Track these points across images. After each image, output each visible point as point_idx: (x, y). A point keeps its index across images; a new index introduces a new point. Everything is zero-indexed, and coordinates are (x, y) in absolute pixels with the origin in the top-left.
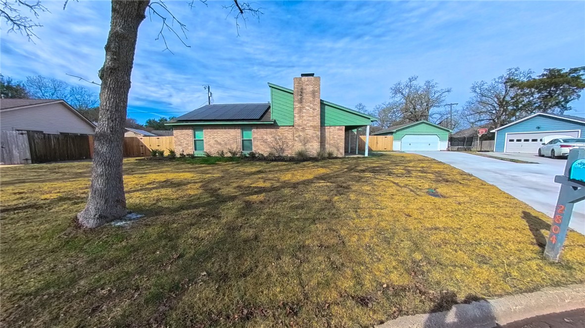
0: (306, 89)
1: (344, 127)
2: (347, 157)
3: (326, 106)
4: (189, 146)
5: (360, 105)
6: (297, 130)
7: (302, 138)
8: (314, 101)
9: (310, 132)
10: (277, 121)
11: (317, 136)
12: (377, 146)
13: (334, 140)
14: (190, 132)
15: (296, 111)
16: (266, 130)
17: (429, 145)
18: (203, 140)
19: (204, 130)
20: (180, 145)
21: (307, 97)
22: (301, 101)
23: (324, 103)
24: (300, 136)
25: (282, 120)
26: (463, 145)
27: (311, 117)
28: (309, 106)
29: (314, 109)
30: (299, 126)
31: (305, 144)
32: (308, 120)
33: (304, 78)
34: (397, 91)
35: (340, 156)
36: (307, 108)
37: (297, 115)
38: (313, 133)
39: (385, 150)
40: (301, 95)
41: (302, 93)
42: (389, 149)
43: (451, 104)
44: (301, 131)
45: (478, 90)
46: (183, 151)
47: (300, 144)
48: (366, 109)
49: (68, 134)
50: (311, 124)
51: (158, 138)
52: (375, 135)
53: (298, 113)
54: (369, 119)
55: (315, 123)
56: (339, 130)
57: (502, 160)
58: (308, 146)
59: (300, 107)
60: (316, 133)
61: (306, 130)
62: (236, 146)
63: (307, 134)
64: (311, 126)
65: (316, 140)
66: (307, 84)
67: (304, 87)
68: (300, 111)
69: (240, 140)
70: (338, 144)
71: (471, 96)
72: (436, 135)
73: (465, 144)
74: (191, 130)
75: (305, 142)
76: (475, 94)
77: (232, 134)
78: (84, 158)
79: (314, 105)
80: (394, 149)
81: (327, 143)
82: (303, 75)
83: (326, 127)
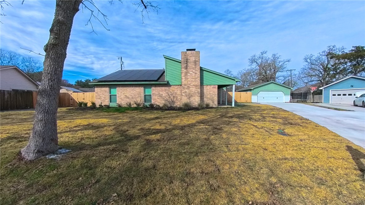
0: (190, 60)
1: (217, 86)
2: (219, 107)
3: (204, 71)
4: (106, 99)
5: (228, 70)
6: (184, 88)
7: (188, 94)
8: (196, 68)
9: (193, 89)
10: (169, 82)
11: (198, 92)
12: (240, 99)
13: (210, 95)
14: (107, 89)
15: (183, 75)
16: (161, 88)
17: (277, 98)
18: (116, 95)
19: (117, 88)
20: (99, 99)
21: (191, 65)
22: (186, 68)
23: (203, 69)
24: (186, 92)
25: (173, 81)
26: (301, 99)
27: (193, 79)
28: (192, 71)
29: (196, 73)
30: (185, 85)
31: (189, 98)
32: (191, 81)
33: (188, 52)
34: (253, 61)
35: (214, 106)
36: (191, 72)
37: (183, 77)
38: (195, 90)
39: (246, 102)
40: (186, 64)
41: (187, 62)
42: (249, 101)
43: (291, 70)
44: (187, 89)
45: (309, 61)
46: (102, 103)
47: (186, 98)
48: (232, 73)
49: (18, 90)
50: (194, 83)
51: (84, 94)
52: (239, 91)
53: (184, 76)
54: (235, 80)
55: (196, 83)
56: (213, 88)
57: (329, 108)
58: (192, 99)
59: (186, 72)
60: (197, 90)
61: (190, 88)
62: (140, 100)
63: (191, 91)
64: (194, 85)
65: (197, 95)
66: (191, 56)
67: (189, 58)
68: (186, 74)
69: (143, 95)
70: (213, 98)
71: (304, 64)
72: (282, 91)
73: (302, 98)
74: (108, 88)
75: (190, 96)
76: (307, 63)
77: (137, 91)
78: (29, 108)
79: (195, 70)
80: (253, 101)
81: (205, 97)
82: (188, 50)
83: (204, 86)
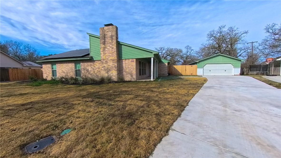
0: (107, 35)
1: (135, 60)
2: (138, 81)
3: (123, 46)
4: (50, 74)
6: (103, 63)
7: (106, 68)
8: (112, 42)
9: (111, 64)
10: (93, 57)
11: (115, 66)
13: (129, 69)
14: (50, 65)
15: (102, 50)
16: (87, 63)
17: (225, 71)
18: (56, 70)
19: (56, 64)
20: (46, 73)
21: (108, 40)
22: (104, 43)
23: (121, 43)
24: (104, 66)
25: (96, 57)
27: (110, 53)
28: (109, 46)
29: (112, 48)
30: (104, 60)
31: (107, 73)
32: (109, 56)
33: (106, 28)
35: (133, 80)
36: (108, 47)
37: (102, 53)
38: (112, 64)
39: (191, 75)
40: (104, 39)
41: (104, 37)
42: (194, 74)
44: (105, 63)
46: (47, 77)
47: (105, 72)
50: (111, 58)
53: (102, 51)
54: (152, 53)
55: (113, 58)
56: (131, 61)
58: (110, 73)
59: (104, 47)
60: (114, 64)
61: (108, 62)
62: (72, 74)
63: (109, 65)
64: (111, 60)
65: (114, 69)
66: (107, 31)
67: (106, 33)
68: (104, 48)
69: (74, 70)
70: (131, 72)
72: (230, 63)
75: (108, 70)
77: (70, 67)
78: (5, 80)
79: (112, 45)
81: (124, 71)
82: (106, 25)
83: (123, 60)
